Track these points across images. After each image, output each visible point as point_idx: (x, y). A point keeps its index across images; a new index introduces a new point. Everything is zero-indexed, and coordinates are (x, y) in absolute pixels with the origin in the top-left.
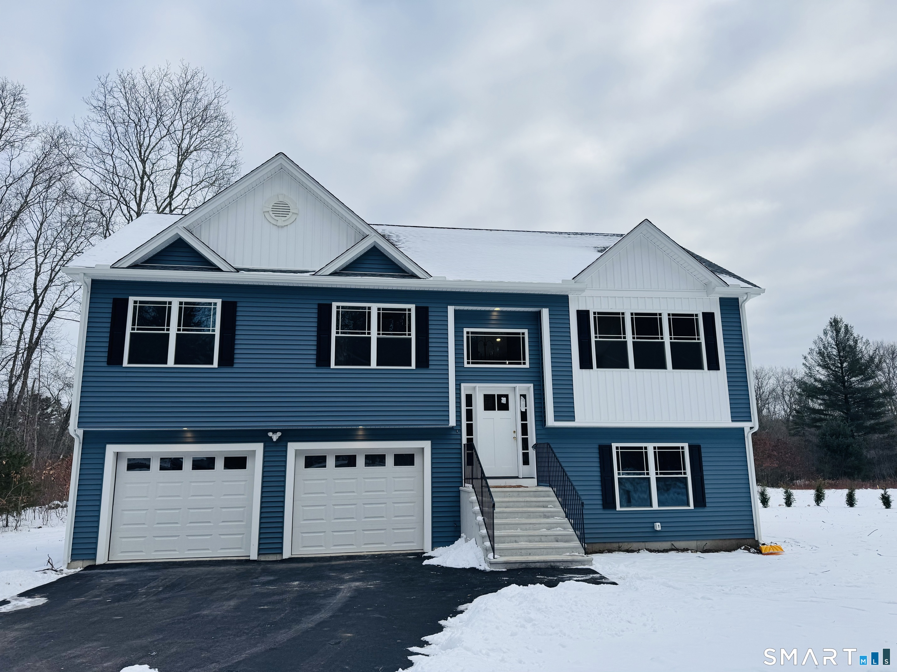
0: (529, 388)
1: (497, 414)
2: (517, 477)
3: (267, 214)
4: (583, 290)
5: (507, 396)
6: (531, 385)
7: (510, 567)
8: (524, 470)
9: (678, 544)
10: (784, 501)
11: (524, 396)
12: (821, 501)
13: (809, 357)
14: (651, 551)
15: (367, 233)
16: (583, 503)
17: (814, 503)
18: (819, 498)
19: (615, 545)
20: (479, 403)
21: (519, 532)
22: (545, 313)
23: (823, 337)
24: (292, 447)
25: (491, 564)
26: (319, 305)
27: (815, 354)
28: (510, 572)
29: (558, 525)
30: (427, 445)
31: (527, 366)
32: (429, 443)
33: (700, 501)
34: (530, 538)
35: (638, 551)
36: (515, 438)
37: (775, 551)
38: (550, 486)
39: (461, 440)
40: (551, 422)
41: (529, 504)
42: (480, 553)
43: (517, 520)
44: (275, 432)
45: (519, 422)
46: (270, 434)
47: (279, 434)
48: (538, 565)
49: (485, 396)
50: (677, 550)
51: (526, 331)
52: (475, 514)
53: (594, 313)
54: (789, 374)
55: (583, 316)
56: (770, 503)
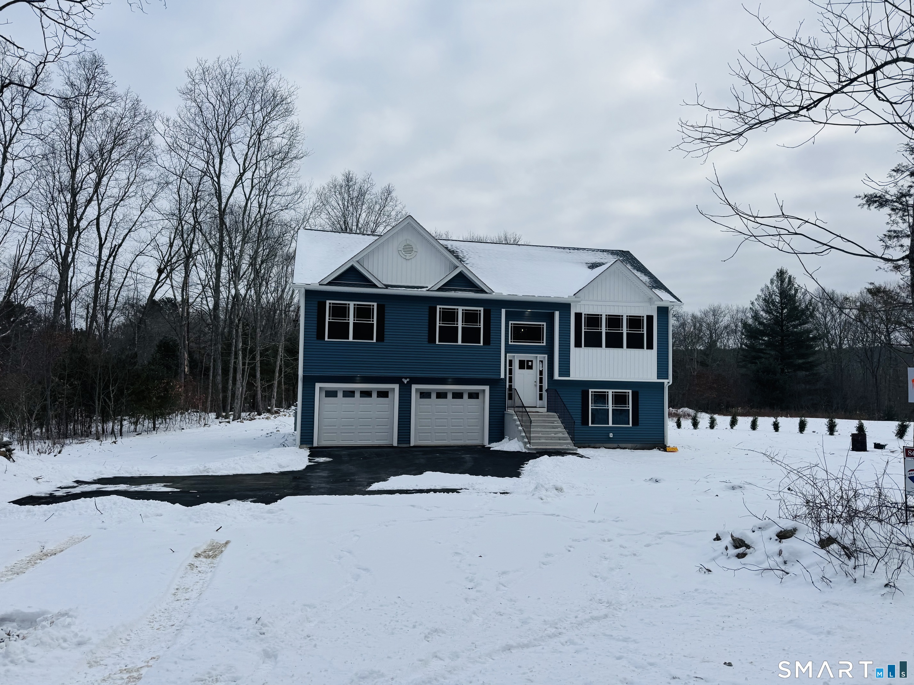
0: (544, 357)
1: (526, 371)
2: (536, 407)
3: (400, 252)
4: (580, 302)
5: (532, 361)
6: (546, 356)
7: (538, 451)
8: (539, 403)
9: (621, 445)
10: (709, 424)
11: (542, 361)
12: (735, 425)
13: (756, 303)
14: (606, 448)
15: (458, 265)
16: (574, 422)
17: (729, 427)
18: (733, 423)
19: (587, 445)
20: (516, 364)
21: (540, 435)
22: (557, 314)
23: (769, 285)
24: (414, 387)
25: (529, 449)
26: (430, 307)
27: (761, 300)
28: (537, 453)
29: (560, 432)
30: (487, 388)
31: (544, 344)
32: (488, 387)
33: (636, 422)
34: (546, 438)
35: (600, 448)
36: (536, 385)
37: (674, 450)
38: (555, 412)
39: (506, 386)
40: (556, 377)
41: (545, 421)
42: (521, 444)
43: (539, 429)
44: (406, 378)
45: (538, 376)
46: (403, 380)
47: (408, 380)
48: (551, 450)
49: (520, 361)
50: (621, 448)
51: (545, 324)
52: (518, 426)
53: (585, 315)
54: (743, 312)
55: (578, 316)
56: (699, 426)
